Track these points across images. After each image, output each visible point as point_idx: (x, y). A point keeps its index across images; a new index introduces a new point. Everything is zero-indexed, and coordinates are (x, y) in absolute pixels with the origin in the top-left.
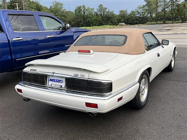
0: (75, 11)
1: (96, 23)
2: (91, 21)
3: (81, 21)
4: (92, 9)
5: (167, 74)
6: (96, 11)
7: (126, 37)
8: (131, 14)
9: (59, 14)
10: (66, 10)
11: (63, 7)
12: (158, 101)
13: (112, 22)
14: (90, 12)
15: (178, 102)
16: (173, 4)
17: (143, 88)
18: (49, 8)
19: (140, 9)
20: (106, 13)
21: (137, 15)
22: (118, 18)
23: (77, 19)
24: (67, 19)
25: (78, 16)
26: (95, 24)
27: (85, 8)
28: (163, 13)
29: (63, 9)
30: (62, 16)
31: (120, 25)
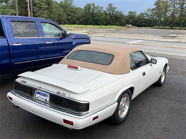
0: (84, 8)
1: (104, 21)
2: (99, 19)
3: (89, 19)
4: (102, 8)
5: (155, 89)
6: (105, 10)
7: (113, 56)
8: (140, 16)
9: (68, 10)
10: (76, 7)
11: (73, 3)
12: (138, 117)
13: (120, 22)
14: (99, 10)
15: (156, 120)
16: (183, 11)
17: (123, 105)
18: (59, 3)
19: (149, 11)
20: (115, 13)
21: (146, 17)
22: (126, 19)
23: (86, 16)
24: (75, 15)
25: (87, 13)
26: (103, 23)
27: (94, 6)
28: (172, 19)
29: (73, 5)
30: (71, 12)
31: (127, 27)
